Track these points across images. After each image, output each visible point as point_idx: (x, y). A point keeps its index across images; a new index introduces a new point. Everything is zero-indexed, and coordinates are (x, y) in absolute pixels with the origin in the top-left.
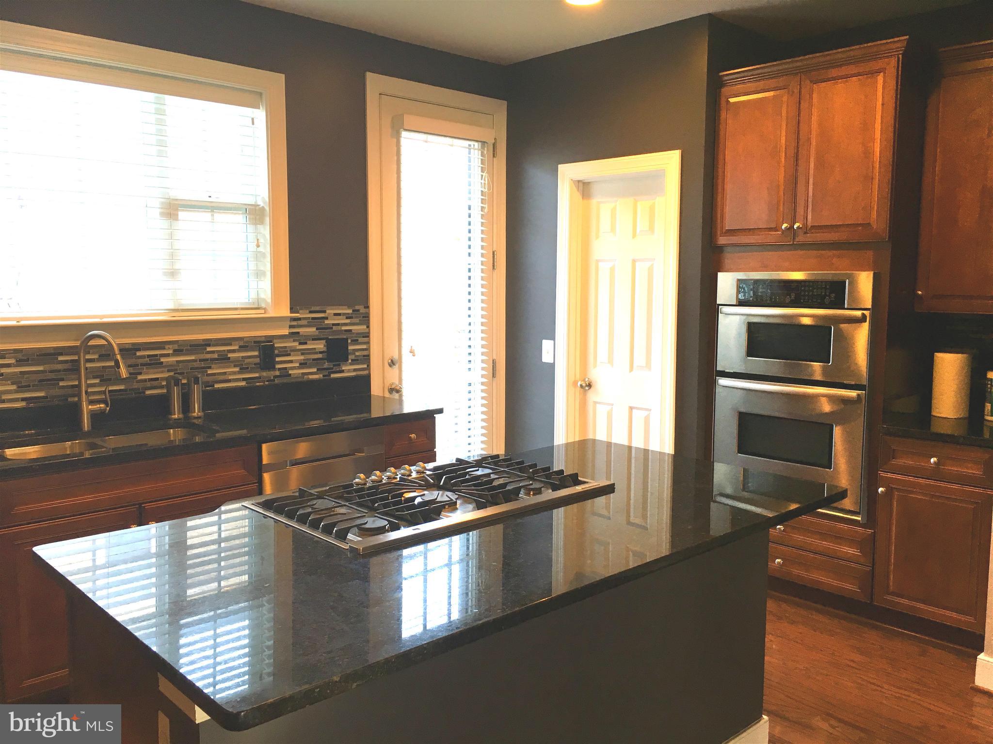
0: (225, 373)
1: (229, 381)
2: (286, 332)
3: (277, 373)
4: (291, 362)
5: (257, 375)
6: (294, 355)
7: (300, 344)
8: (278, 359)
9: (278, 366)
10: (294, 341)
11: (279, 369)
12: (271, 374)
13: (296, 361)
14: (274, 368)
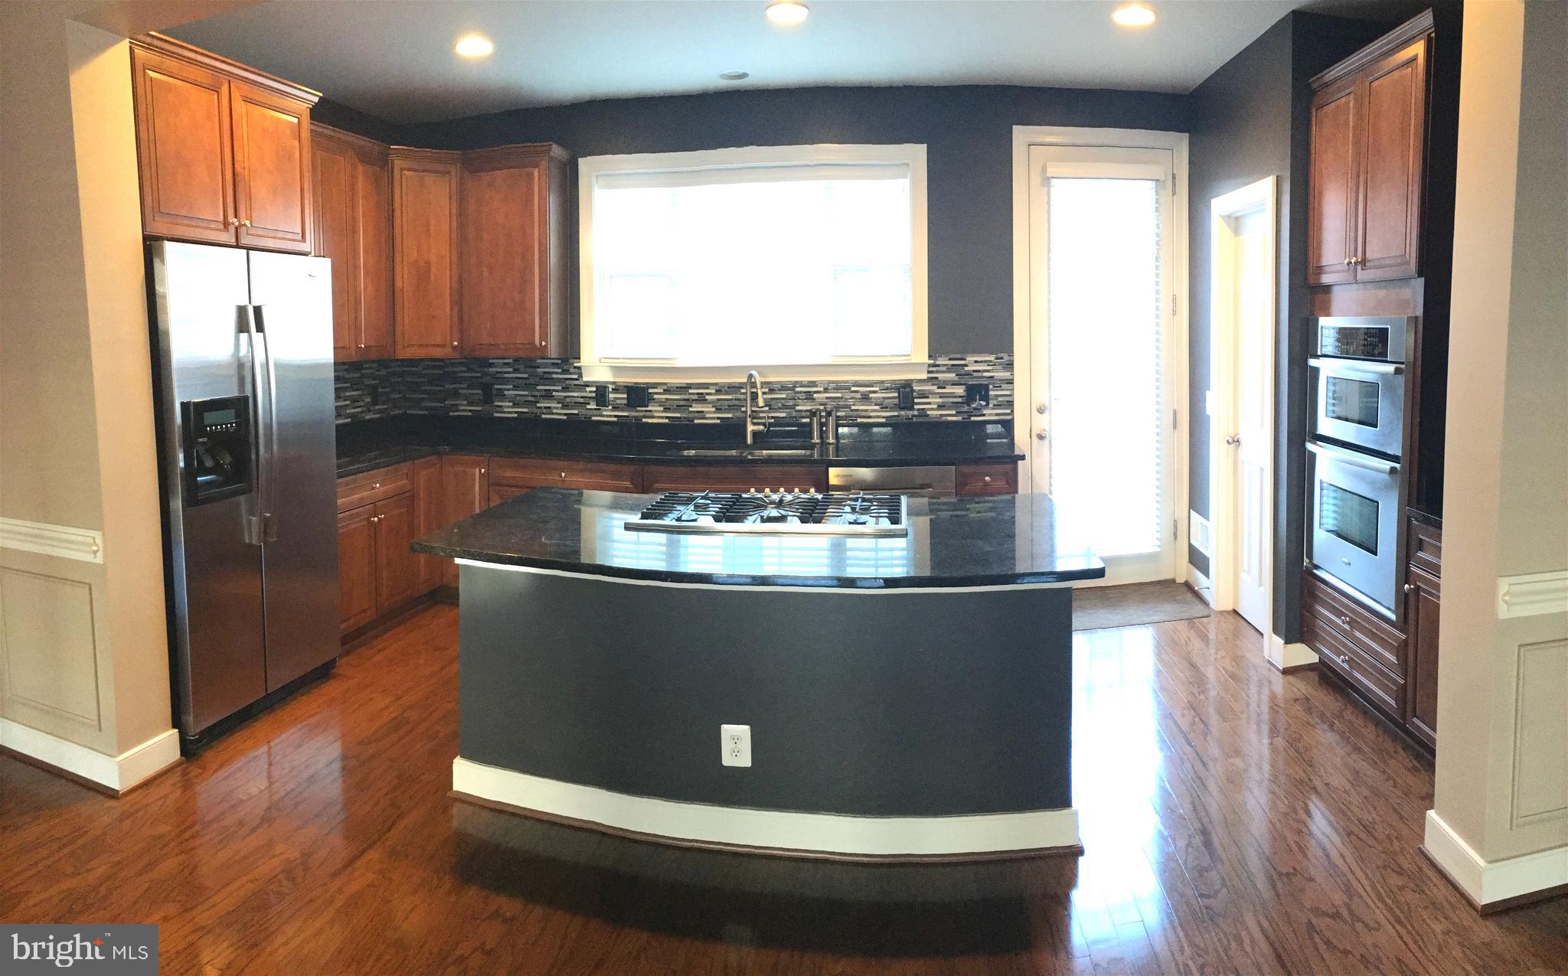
0: (866, 411)
1: (870, 417)
2: (924, 376)
3: (916, 413)
4: (929, 403)
5: (896, 414)
6: (933, 398)
7: (939, 388)
8: (916, 400)
9: (916, 407)
10: (933, 385)
11: (918, 410)
12: (910, 413)
13: (935, 403)
14: (911, 408)
